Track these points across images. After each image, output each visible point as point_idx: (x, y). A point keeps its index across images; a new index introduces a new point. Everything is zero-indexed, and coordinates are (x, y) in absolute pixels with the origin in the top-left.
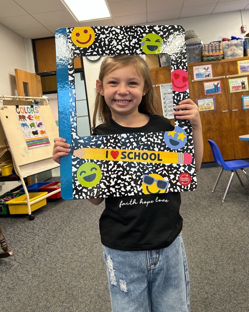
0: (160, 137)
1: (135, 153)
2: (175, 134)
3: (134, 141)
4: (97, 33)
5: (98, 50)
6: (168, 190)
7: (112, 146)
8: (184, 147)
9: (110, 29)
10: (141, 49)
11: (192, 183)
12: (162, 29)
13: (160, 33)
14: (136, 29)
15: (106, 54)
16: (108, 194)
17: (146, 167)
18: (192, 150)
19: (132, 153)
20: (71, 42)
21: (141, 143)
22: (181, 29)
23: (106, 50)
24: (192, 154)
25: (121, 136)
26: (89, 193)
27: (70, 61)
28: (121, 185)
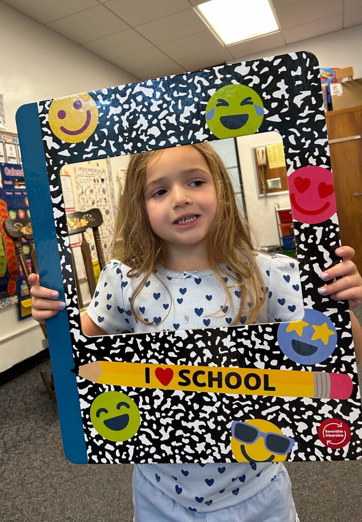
0: (266, 336)
1: (210, 374)
2: (304, 328)
3: (204, 346)
4: (102, 106)
5: (108, 143)
6: (293, 456)
7: (156, 358)
8: (331, 359)
9: (130, 90)
10: (206, 127)
11: (354, 444)
12: (256, 70)
13: (251, 80)
14: (190, 81)
15: (127, 151)
16: (156, 457)
17: (235, 404)
18: (352, 366)
19: (203, 373)
20: (50, 132)
21: (222, 350)
22: (308, 60)
23: (124, 142)
24: (351, 376)
25: (175, 336)
26: (118, 454)
27: (53, 177)
28: (183, 440)
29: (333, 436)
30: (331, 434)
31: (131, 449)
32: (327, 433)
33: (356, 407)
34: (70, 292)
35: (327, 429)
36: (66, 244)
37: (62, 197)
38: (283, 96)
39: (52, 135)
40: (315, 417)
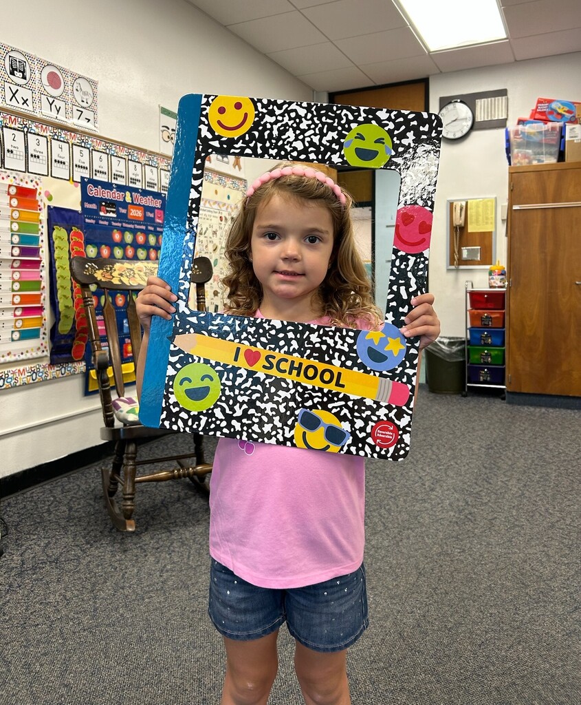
0: (348, 339)
1: (293, 362)
2: (381, 338)
3: (294, 337)
4: (259, 112)
5: (256, 145)
6: (345, 448)
7: (249, 340)
8: (397, 369)
9: (286, 106)
10: (342, 153)
11: (399, 446)
12: (393, 118)
13: (388, 125)
14: (338, 112)
15: (270, 156)
16: (226, 431)
17: (308, 394)
18: (413, 378)
19: (286, 361)
20: (206, 123)
21: (307, 344)
22: (436, 121)
23: (270, 147)
24: (410, 387)
25: (271, 324)
26: (190, 423)
27: (199, 161)
28: (254, 419)
29: (383, 436)
30: (382, 434)
31: (204, 420)
32: (379, 433)
33: (408, 414)
34: (186, 267)
35: (380, 429)
36: (194, 223)
37: (202, 181)
38: (409, 144)
39: (208, 125)
40: (372, 417)
